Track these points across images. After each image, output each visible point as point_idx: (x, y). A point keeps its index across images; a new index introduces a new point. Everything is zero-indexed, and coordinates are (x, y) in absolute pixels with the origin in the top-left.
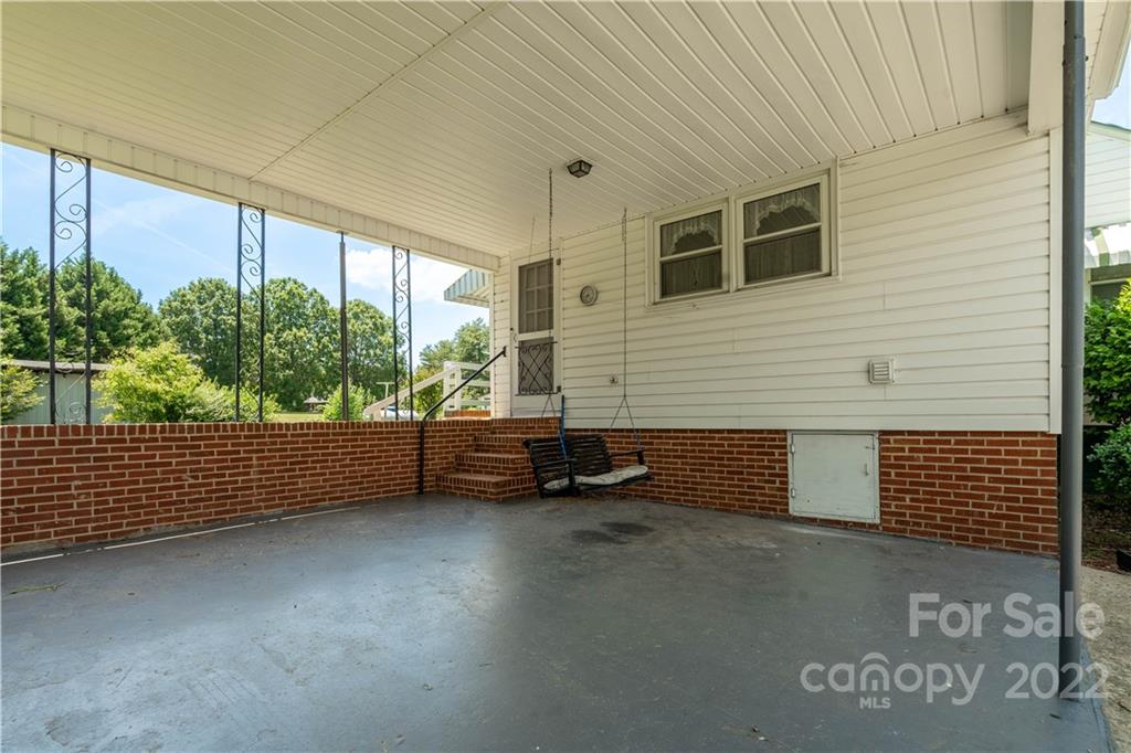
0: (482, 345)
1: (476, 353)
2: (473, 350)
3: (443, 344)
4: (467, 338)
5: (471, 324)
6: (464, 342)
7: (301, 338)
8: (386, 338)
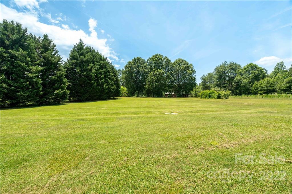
7: (161, 72)
8: (190, 71)
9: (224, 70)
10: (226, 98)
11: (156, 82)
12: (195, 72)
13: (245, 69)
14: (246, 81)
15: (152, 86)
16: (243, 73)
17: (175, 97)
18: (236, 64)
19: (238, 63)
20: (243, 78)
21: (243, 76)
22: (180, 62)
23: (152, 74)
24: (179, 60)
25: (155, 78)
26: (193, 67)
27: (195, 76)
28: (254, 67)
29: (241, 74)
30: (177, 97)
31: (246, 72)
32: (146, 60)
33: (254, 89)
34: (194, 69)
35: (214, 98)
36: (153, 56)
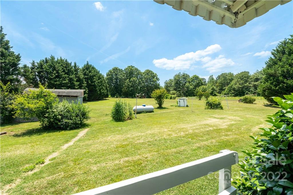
0: (180, 80)
1: (179, 82)
2: (178, 81)
3: (170, 80)
4: (176, 78)
5: (177, 74)
6: (175, 79)
7: (134, 80)
8: (155, 79)
9: (179, 79)
10: (174, 99)
11: (131, 87)
12: (159, 80)
13: (192, 79)
14: (191, 87)
15: (129, 90)
16: (190, 81)
17: (144, 98)
18: (187, 74)
19: (188, 74)
20: (190, 85)
21: (190, 84)
22: (148, 72)
23: (128, 81)
24: (148, 71)
25: (130, 84)
26: (157, 76)
27: (159, 83)
28: (196, 78)
29: (189, 82)
30: (147, 98)
31: (192, 81)
32: (123, 70)
33: (196, 92)
34: (158, 77)
35: (169, 99)
36: (128, 67)
